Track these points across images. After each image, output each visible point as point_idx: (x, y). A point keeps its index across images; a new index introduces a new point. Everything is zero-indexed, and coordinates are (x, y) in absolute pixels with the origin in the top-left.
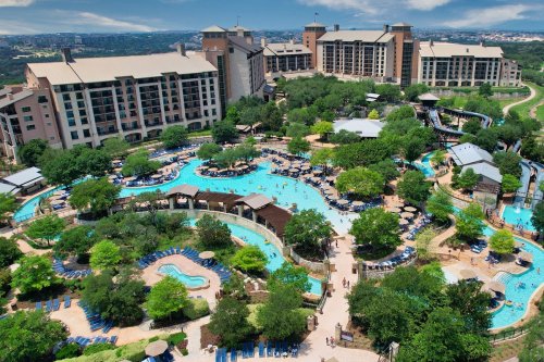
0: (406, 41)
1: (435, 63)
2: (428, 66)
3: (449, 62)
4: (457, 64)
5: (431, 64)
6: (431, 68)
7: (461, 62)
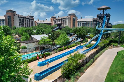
0: (74, 18)
1: (82, 23)
2: (80, 24)
3: (86, 23)
4: (89, 23)
5: (81, 23)
6: (81, 25)
7: (90, 23)
